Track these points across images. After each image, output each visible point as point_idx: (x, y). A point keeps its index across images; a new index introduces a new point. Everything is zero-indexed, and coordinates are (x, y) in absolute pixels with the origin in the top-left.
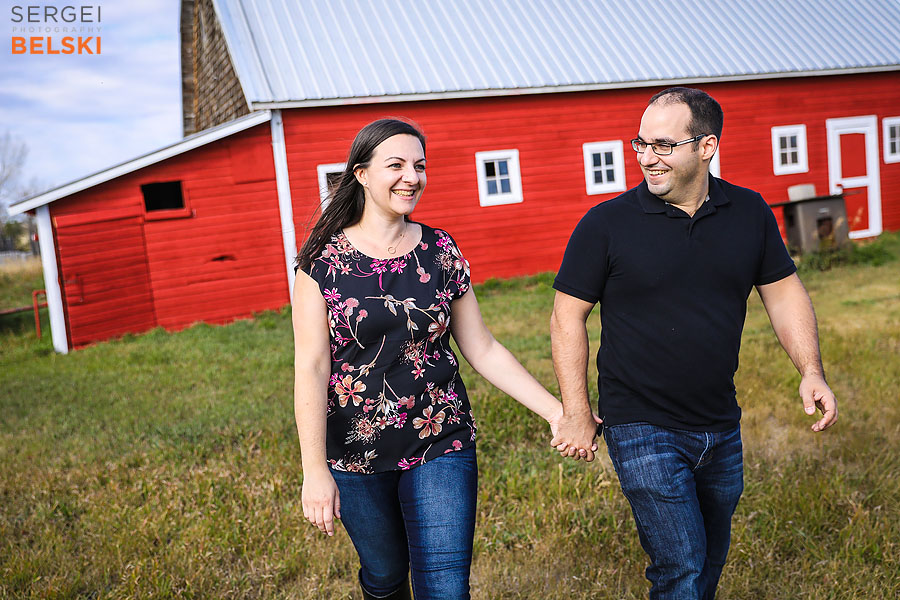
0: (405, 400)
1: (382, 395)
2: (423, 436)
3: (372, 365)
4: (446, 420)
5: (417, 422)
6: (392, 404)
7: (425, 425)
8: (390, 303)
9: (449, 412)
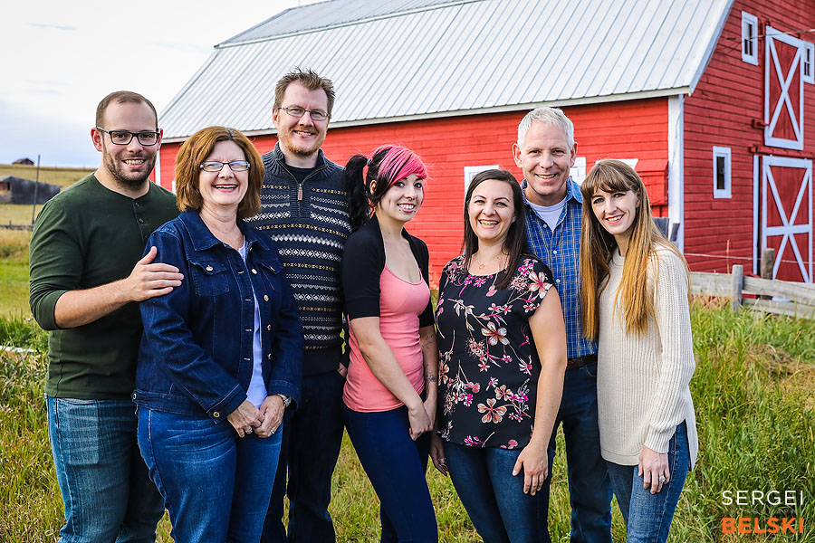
0: (471, 384)
1: (458, 376)
2: (485, 420)
3: (451, 352)
4: (507, 414)
5: (481, 408)
6: (462, 384)
7: (487, 411)
8: (459, 305)
9: (510, 410)
